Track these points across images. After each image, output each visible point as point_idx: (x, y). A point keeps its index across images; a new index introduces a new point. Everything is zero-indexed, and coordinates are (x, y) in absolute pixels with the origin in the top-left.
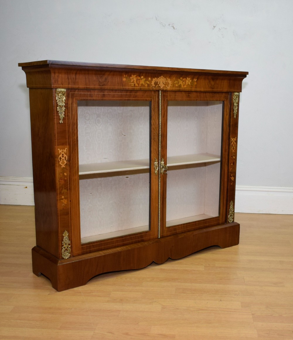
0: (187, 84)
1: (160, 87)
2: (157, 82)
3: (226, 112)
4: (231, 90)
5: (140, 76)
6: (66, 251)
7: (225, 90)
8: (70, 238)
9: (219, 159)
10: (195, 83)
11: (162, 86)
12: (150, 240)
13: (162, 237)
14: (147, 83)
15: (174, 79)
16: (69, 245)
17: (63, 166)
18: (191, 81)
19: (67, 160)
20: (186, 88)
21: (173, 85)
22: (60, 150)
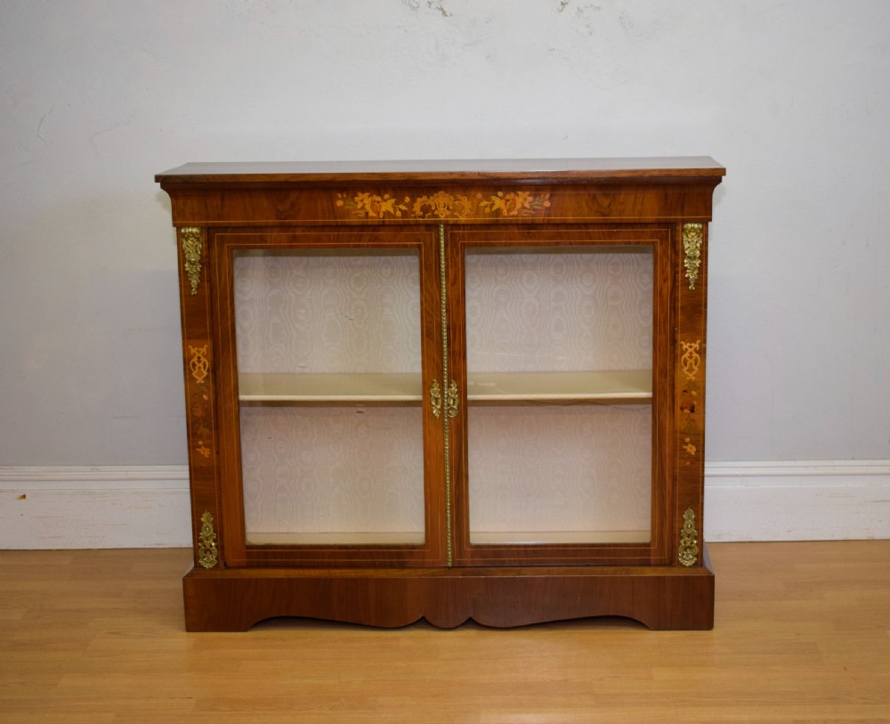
0: (519, 206)
1: (437, 216)
2: (430, 206)
5: (379, 194)
6: (208, 553)
8: (217, 529)
9: (648, 394)
10: (547, 204)
11: (443, 215)
13: (458, 566)
14: (400, 210)
15: (479, 196)
16: (215, 541)
17: (199, 379)
18: (530, 199)
19: (209, 370)
20: (517, 216)
21: (478, 211)
22: (194, 347)
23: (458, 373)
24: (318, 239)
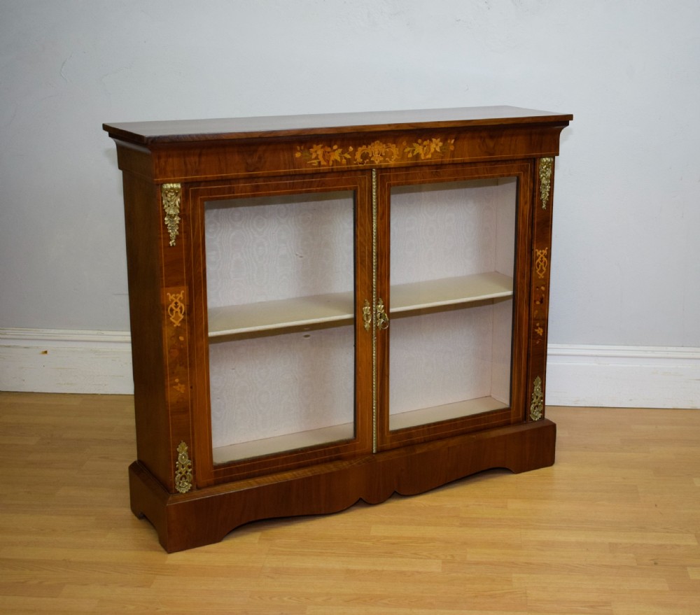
1: (373, 162)
2: (368, 153)
3: (524, 197)
4: (534, 154)
5: (331, 146)
6: (184, 478)
7: (521, 155)
8: (191, 455)
9: (510, 293)
10: (452, 148)
11: (377, 160)
12: (354, 456)
13: (380, 451)
14: (345, 158)
15: (404, 144)
16: (189, 467)
17: (177, 324)
18: (441, 144)
19: (184, 313)
20: (431, 159)
21: (403, 155)
22: (171, 295)
23: (384, 293)
24: (277, 187)
